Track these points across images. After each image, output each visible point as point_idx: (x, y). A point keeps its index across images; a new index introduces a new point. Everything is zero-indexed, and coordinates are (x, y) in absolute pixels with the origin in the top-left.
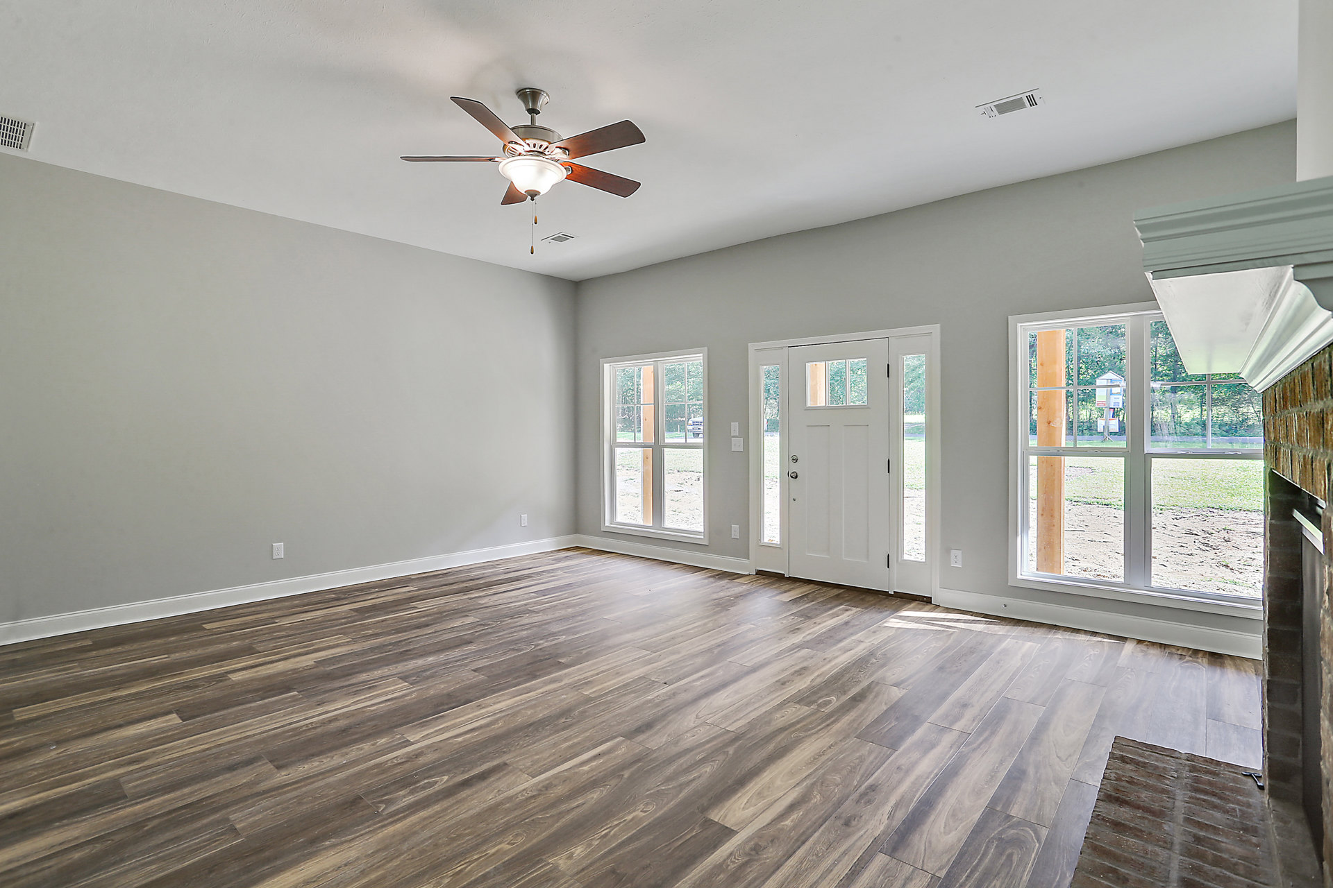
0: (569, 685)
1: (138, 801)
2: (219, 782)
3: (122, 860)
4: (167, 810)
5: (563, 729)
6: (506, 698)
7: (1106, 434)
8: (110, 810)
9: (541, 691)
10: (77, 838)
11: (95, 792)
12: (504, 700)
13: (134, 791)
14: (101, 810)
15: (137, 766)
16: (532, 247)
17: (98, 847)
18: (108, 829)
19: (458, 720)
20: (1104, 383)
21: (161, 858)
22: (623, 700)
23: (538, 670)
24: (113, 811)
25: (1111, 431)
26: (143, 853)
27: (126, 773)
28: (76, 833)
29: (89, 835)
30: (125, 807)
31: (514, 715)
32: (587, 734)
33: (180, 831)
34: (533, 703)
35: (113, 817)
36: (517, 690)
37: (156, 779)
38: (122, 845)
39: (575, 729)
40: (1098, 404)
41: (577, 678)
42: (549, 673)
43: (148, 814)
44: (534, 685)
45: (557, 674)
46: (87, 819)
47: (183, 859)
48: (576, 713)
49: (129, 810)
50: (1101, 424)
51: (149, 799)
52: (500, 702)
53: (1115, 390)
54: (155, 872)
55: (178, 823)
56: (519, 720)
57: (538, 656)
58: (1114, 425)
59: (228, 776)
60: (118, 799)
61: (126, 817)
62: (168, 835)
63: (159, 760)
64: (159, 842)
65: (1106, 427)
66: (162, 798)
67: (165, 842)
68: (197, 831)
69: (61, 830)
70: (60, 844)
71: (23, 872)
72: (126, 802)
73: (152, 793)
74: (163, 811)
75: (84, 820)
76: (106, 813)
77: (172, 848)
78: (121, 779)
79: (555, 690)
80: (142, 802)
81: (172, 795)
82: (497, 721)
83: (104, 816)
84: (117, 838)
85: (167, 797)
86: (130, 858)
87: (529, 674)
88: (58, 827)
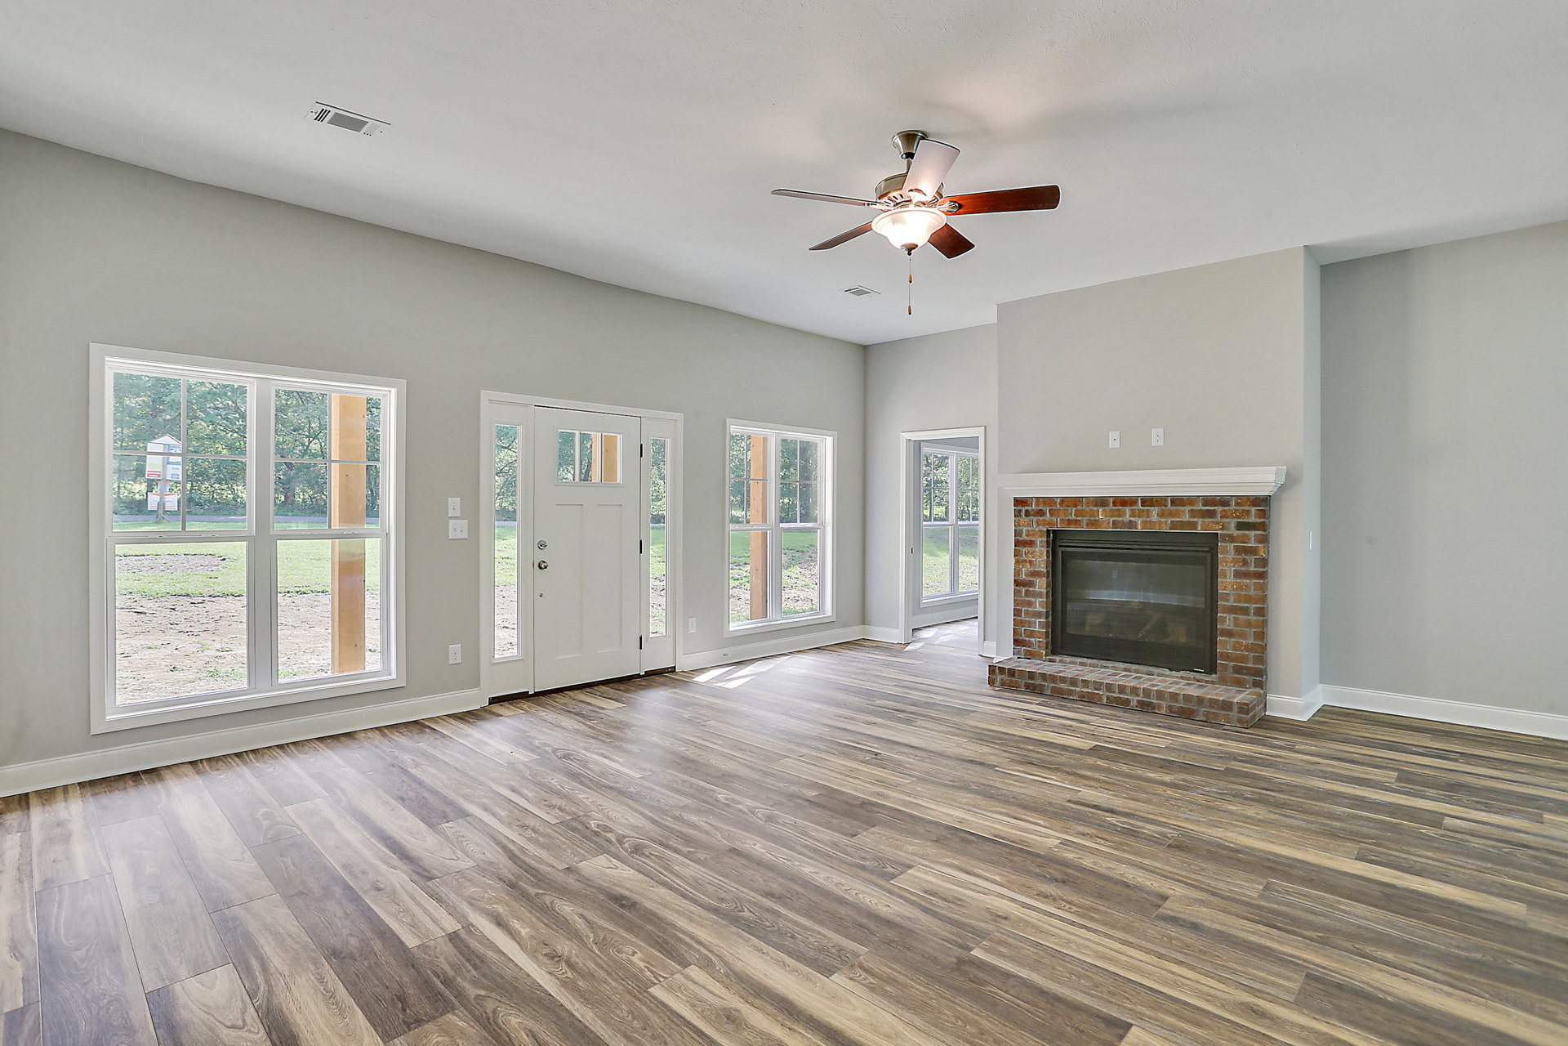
1: (1301, 962)
2: (1221, 924)
3: (1359, 927)
4: (1290, 936)
7: (161, 512)
8: (1333, 974)
10: (1381, 970)
11: (1329, 1007)
13: (1295, 975)
14: (1340, 979)
15: (1261, 1002)
16: (910, 307)
17: (1368, 949)
18: (1349, 957)
20: (160, 449)
21: (1332, 909)
24: (1331, 971)
25: (167, 509)
26: (1340, 920)
27: (1279, 1004)
28: (1378, 976)
29: (1368, 964)
30: (1317, 965)
33: (1301, 914)
35: (1336, 965)
37: (1262, 970)
38: (1350, 937)
40: (149, 475)
43: (1307, 944)
46: (1360, 982)
47: (1319, 898)
49: (1317, 960)
50: (153, 501)
51: (1292, 956)
53: (172, 459)
54: (1343, 903)
55: (1294, 921)
58: (172, 502)
59: (1207, 924)
60: (1316, 979)
61: (1326, 956)
62: (1311, 917)
63: (1232, 991)
64: (1322, 918)
65: (161, 504)
66: (1281, 948)
67: (1319, 915)
68: (1287, 904)
69: (1390, 989)
70: (1396, 976)
71: (1439, 976)
72: (1312, 970)
73: (1281, 960)
74: (1294, 937)
75: (1363, 983)
76: (1339, 974)
77: (1318, 908)
78: (1291, 1000)
80: (1299, 958)
81: (1270, 944)
83: (1343, 972)
84: (1349, 945)
85: (1275, 946)
86: (1353, 924)
88: (1390, 994)
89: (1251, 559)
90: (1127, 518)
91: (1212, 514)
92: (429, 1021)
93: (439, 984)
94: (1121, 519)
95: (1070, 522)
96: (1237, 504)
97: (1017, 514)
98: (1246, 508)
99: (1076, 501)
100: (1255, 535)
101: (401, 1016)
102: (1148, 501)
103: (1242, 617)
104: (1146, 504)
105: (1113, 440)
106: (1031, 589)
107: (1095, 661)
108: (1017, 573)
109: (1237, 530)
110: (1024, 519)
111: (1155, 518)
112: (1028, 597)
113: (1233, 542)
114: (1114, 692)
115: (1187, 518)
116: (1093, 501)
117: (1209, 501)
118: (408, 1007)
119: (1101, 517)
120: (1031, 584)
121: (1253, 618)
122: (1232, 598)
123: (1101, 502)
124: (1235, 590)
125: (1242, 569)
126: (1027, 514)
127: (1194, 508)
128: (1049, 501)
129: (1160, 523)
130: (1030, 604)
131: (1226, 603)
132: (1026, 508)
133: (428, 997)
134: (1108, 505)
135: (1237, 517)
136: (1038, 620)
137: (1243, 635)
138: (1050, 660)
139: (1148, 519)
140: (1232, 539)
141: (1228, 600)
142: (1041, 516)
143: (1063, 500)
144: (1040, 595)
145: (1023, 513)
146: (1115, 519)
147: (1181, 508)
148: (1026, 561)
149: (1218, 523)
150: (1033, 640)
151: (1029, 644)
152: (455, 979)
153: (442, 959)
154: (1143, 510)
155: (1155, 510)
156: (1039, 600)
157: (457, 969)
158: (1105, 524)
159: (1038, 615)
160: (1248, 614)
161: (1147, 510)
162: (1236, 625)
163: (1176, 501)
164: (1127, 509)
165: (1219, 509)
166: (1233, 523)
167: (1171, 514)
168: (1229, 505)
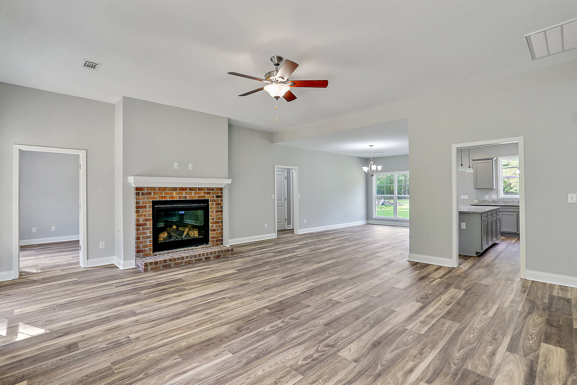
0: (265, 299)
5: (268, 285)
6: (289, 294)
9: (276, 296)
12: (289, 293)
19: (302, 287)
22: (245, 293)
23: (279, 306)
31: (284, 289)
32: (260, 284)
34: (278, 292)
36: (286, 297)
39: (264, 285)
41: (262, 301)
42: (273, 304)
44: (279, 299)
45: (270, 304)
48: (263, 289)
52: (291, 292)
56: (282, 287)
57: (281, 314)
79: (271, 296)
82: (289, 287)
87: (283, 304)
89: (219, 206)
90: (184, 195)
91: (209, 193)
92: (476, 373)
93: (458, 376)
94: (182, 195)
95: (162, 197)
96: (216, 190)
97: (137, 194)
98: (218, 191)
99: (165, 188)
100: (221, 199)
101: (481, 381)
102: (191, 189)
103: (218, 224)
104: (190, 190)
105: (176, 166)
106: (145, 227)
107: (173, 250)
108: (138, 220)
109: (216, 198)
110: (141, 196)
111: (193, 195)
112: (144, 230)
113: (215, 202)
114: (197, 257)
115: (202, 195)
116: (172, 189)
117: (209, 189)
118: (476, 380)
119: (174, 195)
120: (145, 224)
121: (220, 224)
122: (215, 219)
123: (175, 189)
124: (216, 216)
125: (218, 210)
126: (143, 194)
127: (205, 191)
128: (153, 189)
129: (195, 196)
130: (145, 233)
131: (214, 221)
132: (142, 191)
133: (467, 377)
134: (177, 190)
135: (216, 194)
136: (148, 240)
137: (218, 230)
138: (155, 255)
139: (191, 195)
140: (215, 201)
141: (214, 220)
142: (149, 195)
143: (160, 189)
144: (149, 229)
145: (140, 194)
146: (180, 195)
147: (201, 191)
148: (142, 215)
149: (211, 196)
150: (147, 248)
151: (145, 251)
152: (452, 373)
153: (445, 380)
154: (189, 192)
155: (193, 192)
156: (148, 231)
157: (446, 375)
158: (176, 198)
159: (149, 237)
160: (219, 223)
161: (191, 192)
162: (216, 227)
163: (200, 189)
164: (184, 192)
165: (211, 191)
166: (215, 196)
167: (198, 193)
168: (214, 190)
